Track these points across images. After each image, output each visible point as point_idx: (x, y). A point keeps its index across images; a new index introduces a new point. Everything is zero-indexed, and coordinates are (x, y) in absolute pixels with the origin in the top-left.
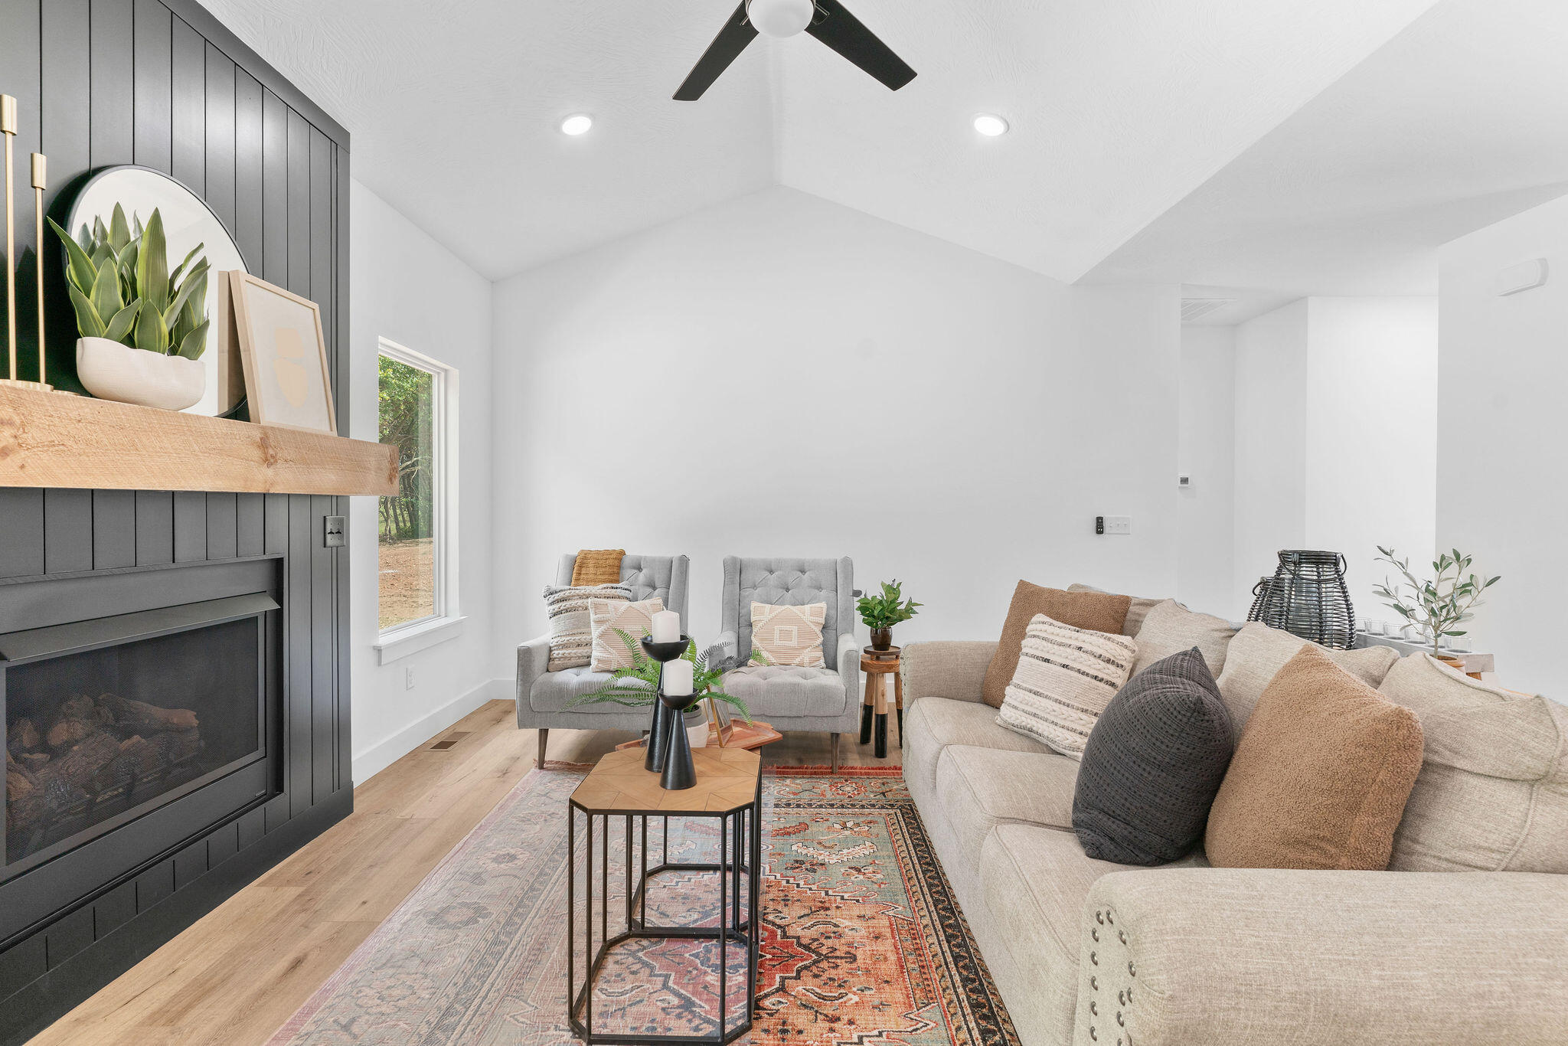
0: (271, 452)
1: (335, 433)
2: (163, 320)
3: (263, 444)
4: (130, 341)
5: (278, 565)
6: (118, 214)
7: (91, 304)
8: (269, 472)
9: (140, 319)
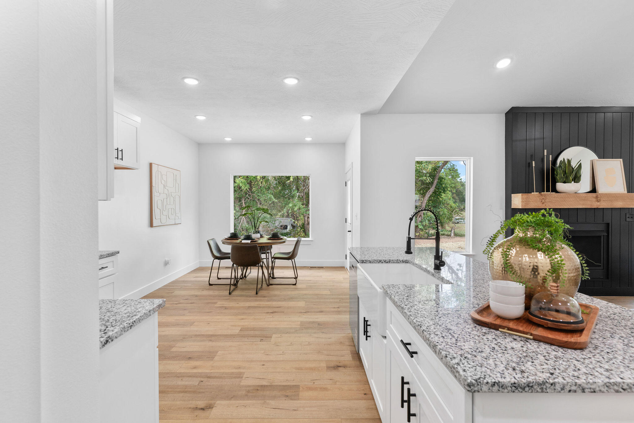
0: (599, 199)
1: (626, 192)
2: (571, 177)
3: (597, 197)
4: (565, 182)
5: (608, 224)
6: (564, 159)
7: (558, 177)
8: (598, 203)
9: (567, 178)
